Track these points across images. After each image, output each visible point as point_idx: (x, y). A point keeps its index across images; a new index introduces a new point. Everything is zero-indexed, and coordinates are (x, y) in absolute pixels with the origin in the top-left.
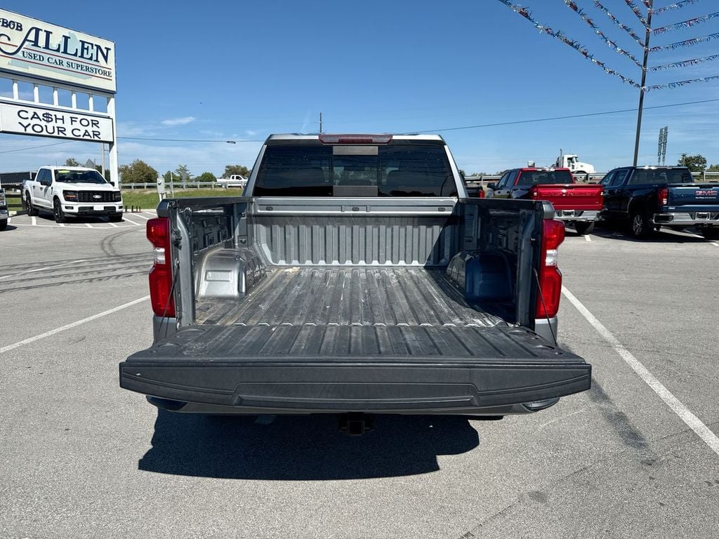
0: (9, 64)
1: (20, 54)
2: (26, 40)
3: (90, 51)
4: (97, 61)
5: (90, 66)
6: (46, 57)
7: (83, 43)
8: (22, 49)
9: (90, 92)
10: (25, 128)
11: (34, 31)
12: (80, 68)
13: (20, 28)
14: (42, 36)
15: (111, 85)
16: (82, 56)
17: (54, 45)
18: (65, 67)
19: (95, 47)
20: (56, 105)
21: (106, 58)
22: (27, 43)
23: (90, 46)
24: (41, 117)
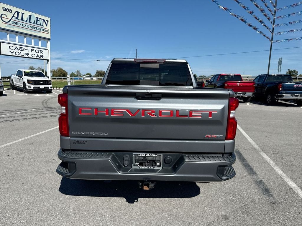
0: (6, 26)
1: (11, 22)
2: (13, 16)
3: (40, 22)
4: (43, 26)
5: (40, 28)
6: (21, 24)
7: (37, 18)
8: (12, 20)
9: (40, 39)
10: (12, 53)
11: (17, 13)
12: (36, 29)
13: (11, 11)
14: (20, 15)
15: (48, 36)
16: (37, 24)
17: (25, 19)
18: (29, 28)
19: (42, 20)
20: (25, 44)
21: (47, 25)
22: (14, 18)
23: (40, 19)
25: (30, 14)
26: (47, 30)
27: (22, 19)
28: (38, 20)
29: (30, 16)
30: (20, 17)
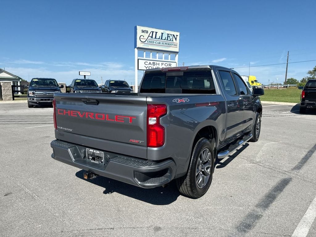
0: (143, 46)
1: (147, 41)
2: (149, 36)
3: (170, 37)
4: (172, 41)
5: (170, 43)
6: (155, 41)
7: (168, 34)
8: (147, 40)
9: (169, 53)
10: (146, 68)
11: (152, 32)
12: (166, 44)
13: (147, 32)
14: (154, 34)
15: (177, 50)
16: (167, 40)
17: (158, 37)
18: (161, 45)
19: (172, 36)
20: (157, 59)
21: (176, 39)
22: (149, 37)
23: (170, 35)
24: (152, 64)
25: (162, 31)
26: (176, 44)
27: (156, 38)
28: (169, 36)
29: (162, 34)
30: (154, 36)
